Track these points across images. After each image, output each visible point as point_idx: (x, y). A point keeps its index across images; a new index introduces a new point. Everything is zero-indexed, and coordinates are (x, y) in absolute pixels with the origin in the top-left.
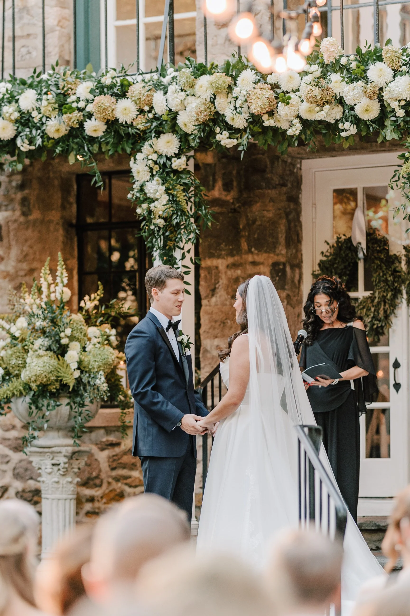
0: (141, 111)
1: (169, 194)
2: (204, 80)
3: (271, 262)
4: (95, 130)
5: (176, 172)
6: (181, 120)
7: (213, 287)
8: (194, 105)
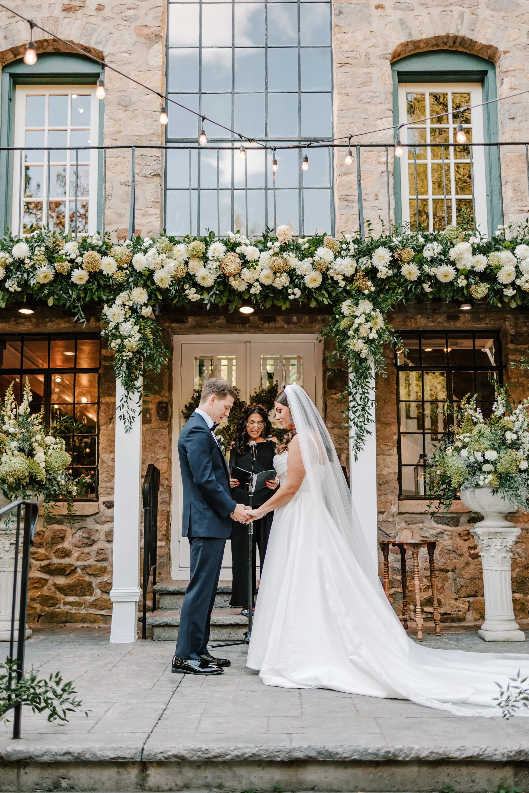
0: (120, 268)
1: (141, 333)
2: (181, 247)
3: (157, 401)
4: (81, 279)
5: (143, 317)
6: (157, 277)
7: (111, 417)
8: (173, 264)
